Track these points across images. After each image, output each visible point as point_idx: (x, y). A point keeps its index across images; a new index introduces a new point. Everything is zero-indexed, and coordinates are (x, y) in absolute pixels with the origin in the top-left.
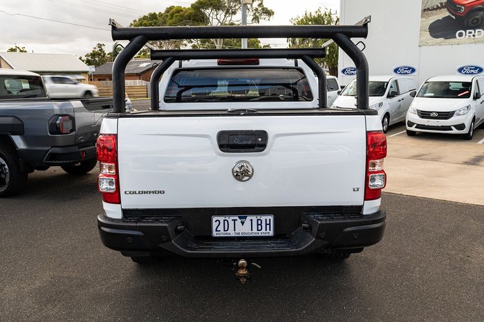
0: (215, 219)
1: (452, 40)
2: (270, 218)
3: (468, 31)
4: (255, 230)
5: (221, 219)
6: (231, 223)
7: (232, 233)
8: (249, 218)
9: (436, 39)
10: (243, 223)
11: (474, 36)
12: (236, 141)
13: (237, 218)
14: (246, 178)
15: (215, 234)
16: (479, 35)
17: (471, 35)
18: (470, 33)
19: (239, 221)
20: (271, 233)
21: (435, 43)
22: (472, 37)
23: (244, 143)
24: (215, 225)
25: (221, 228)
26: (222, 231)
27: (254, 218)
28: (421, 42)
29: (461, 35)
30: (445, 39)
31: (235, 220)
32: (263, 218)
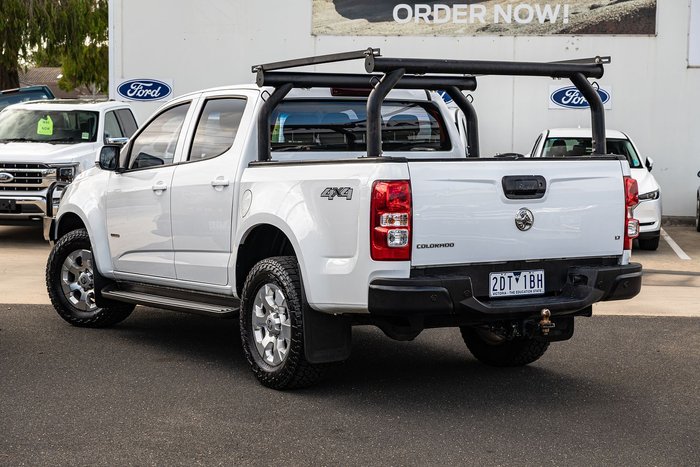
0: (492, 276)
1: (384, 25)
2: (541, 273)
3: (418, 7)
4: (528, 288)
5: (498, 276)
6: (507, 280)
7: (507, 292)
8: (523, 274)
9: (348, 21)
10: (517, 280)
11: (431, 18)
12: (521, 187)
13: (512, 274)
14: (527, 227)
15: (492, 294)
16: (440, 17)
17: (425, 15)
18: (423, 11)
19: (514, 277)
20: (543, 291)
21: (348, 29)
22: (427, 19)
23: (528, 188)
24: (492, 282)
25: (498, 287)
26: (499, 290)
27: (527, 274)
28: (315, 25)
29: (403, 14)
30: (370, 21)
31: (510, 277)
32: (536, 273)
